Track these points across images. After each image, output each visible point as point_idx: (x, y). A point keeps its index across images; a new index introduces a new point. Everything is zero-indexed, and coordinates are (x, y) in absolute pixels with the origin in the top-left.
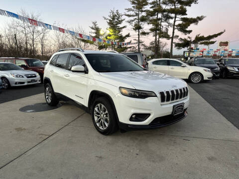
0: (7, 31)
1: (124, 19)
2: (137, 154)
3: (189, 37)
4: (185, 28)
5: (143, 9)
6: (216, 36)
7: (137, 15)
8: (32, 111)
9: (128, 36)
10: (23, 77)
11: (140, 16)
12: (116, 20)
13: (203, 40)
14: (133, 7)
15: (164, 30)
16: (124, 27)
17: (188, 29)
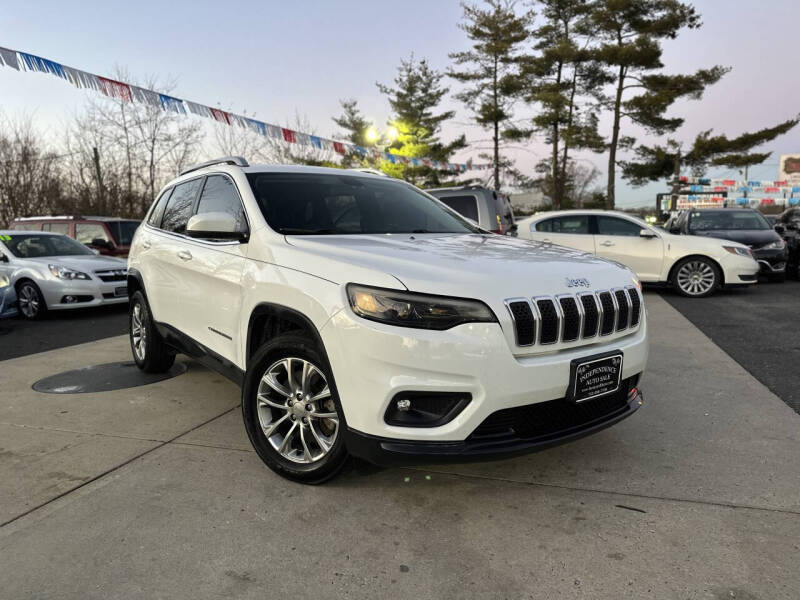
0: (73, 140)
1: (446, 90)
2: (404, 569)
3: (673, 143)
4: (657, 112)
5: (511, 55)
6: (769, 135)
7: (490, 72)
8: (73, 388)
9: (460, 144)
10: (87, 278)
11: (500, 76)
12: (420, 94)
13: (723, 151)
14: (477, 47)
15: (583, 120)
16: (447, 116)
17: (667, 115)
